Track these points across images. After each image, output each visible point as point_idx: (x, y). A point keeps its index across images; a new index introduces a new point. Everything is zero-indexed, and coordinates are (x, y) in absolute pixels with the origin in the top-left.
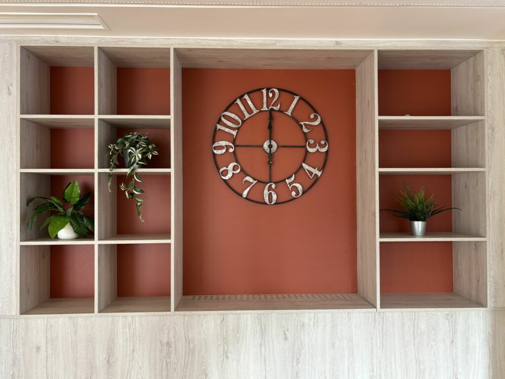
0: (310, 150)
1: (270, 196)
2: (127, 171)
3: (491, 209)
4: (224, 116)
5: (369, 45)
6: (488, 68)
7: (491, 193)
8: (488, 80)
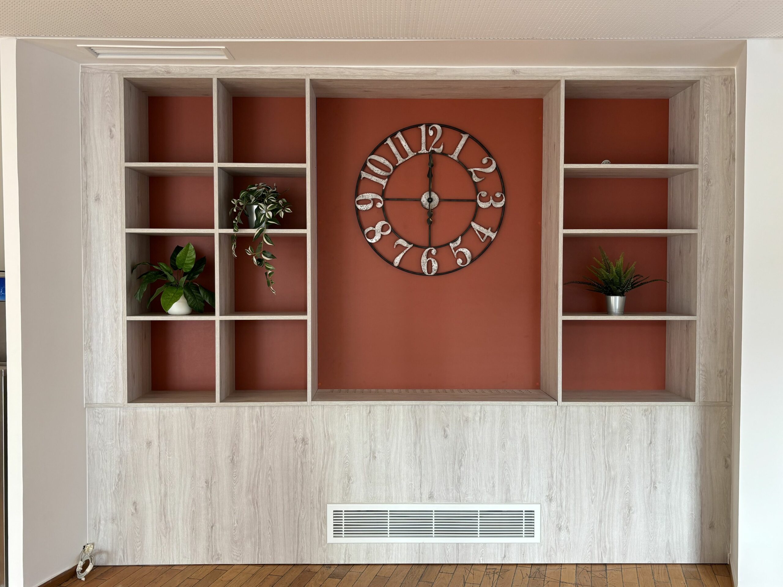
0: (482, 205)
1: (429, 264)
2: (255, 231)
3: (703, 280)
4: (370, 160)
5: (555, 75)
6: (705, 104)
7: (704, 260)
8: (704, 118)
